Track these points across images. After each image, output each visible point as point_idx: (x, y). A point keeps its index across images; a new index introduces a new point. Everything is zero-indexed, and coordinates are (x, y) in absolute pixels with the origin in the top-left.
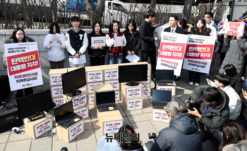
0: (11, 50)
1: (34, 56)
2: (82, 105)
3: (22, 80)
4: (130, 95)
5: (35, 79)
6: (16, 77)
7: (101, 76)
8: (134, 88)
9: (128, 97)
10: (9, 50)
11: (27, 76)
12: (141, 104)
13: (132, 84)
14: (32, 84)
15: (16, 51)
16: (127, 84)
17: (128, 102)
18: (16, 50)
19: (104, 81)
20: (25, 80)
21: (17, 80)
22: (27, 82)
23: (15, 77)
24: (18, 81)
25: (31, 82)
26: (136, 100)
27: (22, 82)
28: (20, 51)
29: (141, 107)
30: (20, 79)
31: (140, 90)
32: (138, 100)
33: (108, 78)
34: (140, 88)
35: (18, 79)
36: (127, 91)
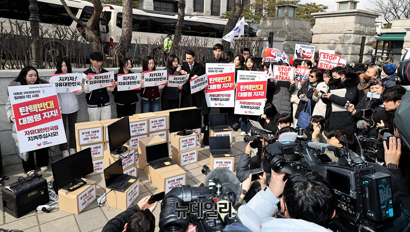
0: (18, 96)
1: (52, 103)
2: (130, 164)
3: (36, 137)
4: (184, 146)
6: (28, 133)
7: (145, 127)
8: (188, 138)
9: (182, 149)
12: (195, 156)
13: (185, 134)
14: (51, 143)
15: (26, 97)
16: (178, 134)
17: (182, 155)
18: (25, 95)
21: (29, 138)
23: (26, 133)
24: (31, 138)
26: (191, 152)
27: (36, 139)
28: (32, 96)
29: (195, 160)
32: (193, 152)
33: (154, 129)
34: (195, 137)
36: (181, 142)
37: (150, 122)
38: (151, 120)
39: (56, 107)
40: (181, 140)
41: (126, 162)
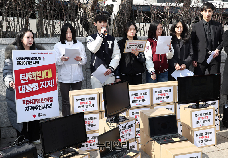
1: (50, 72)
3: (32, 108)
4: (197, 122)
5: (49, 106)
6: (25, 102)
9: (195, 125)
10: (18, 61)
11: (39, 102)
12: (213, 137)
15: (27, 63)
18: (27, 61)
19: (152, 106)
20: (36, 108)
21: (26, 107)
22: (39, 111)
23: (24, 103)
24: (27, 108)
25: (44, 111)
26: (207, 131)
27: (32, 110)
28: (33, 63)
29: (214, 142)
30: (30, 105)
31: (212, 114)
32: (209, 130)
35: (28, 105)
36: (193, 116)
37: (154, 92)
38: (155, 90)
39: (54, 77)
40: (194, 113)
41: (125, 134)
